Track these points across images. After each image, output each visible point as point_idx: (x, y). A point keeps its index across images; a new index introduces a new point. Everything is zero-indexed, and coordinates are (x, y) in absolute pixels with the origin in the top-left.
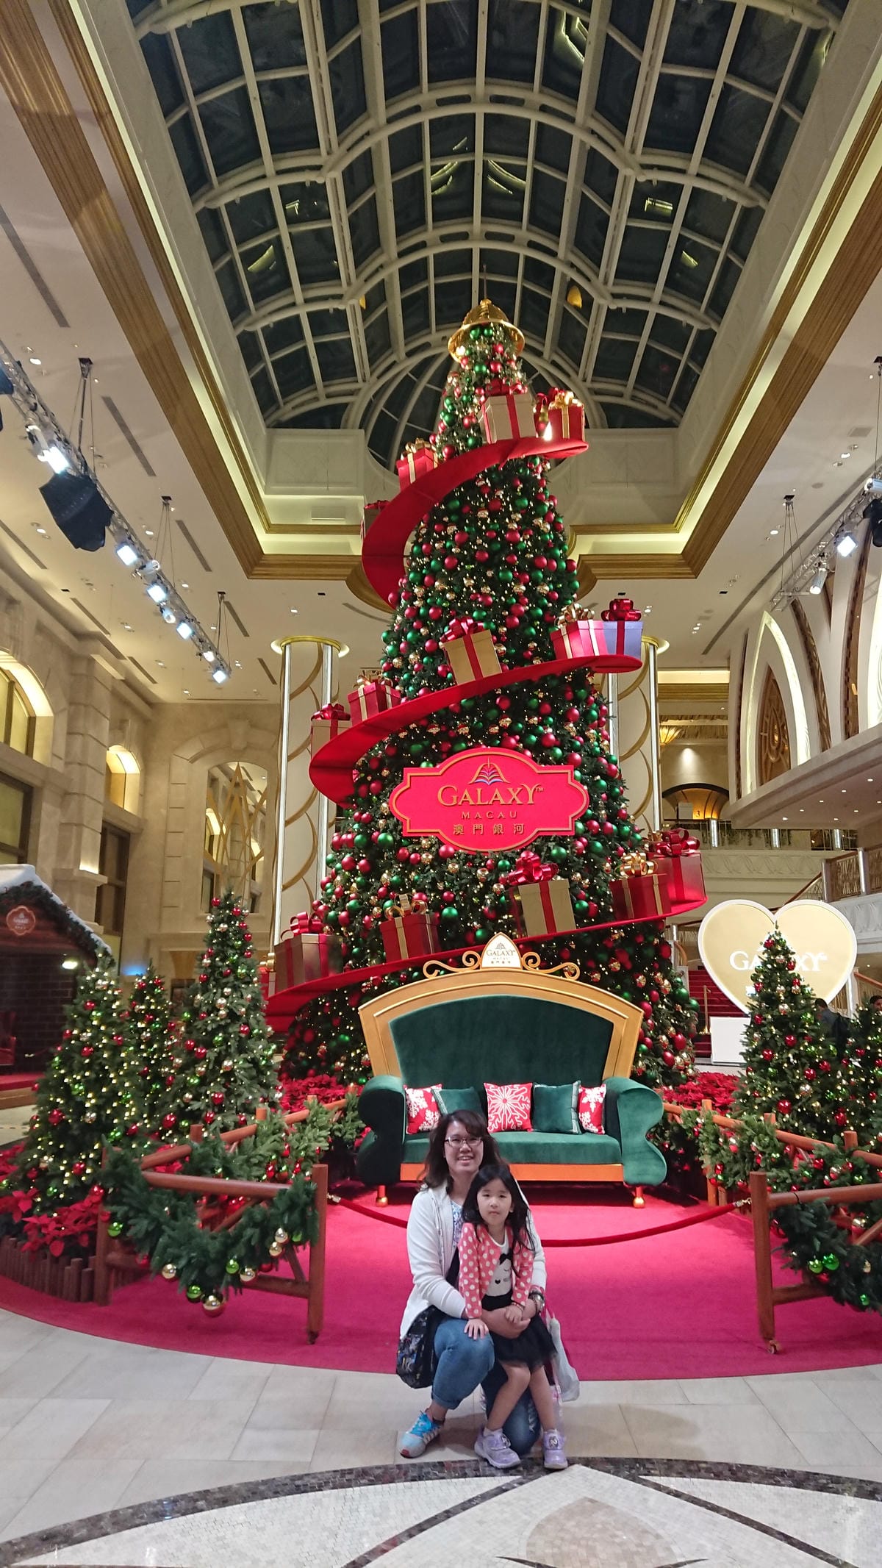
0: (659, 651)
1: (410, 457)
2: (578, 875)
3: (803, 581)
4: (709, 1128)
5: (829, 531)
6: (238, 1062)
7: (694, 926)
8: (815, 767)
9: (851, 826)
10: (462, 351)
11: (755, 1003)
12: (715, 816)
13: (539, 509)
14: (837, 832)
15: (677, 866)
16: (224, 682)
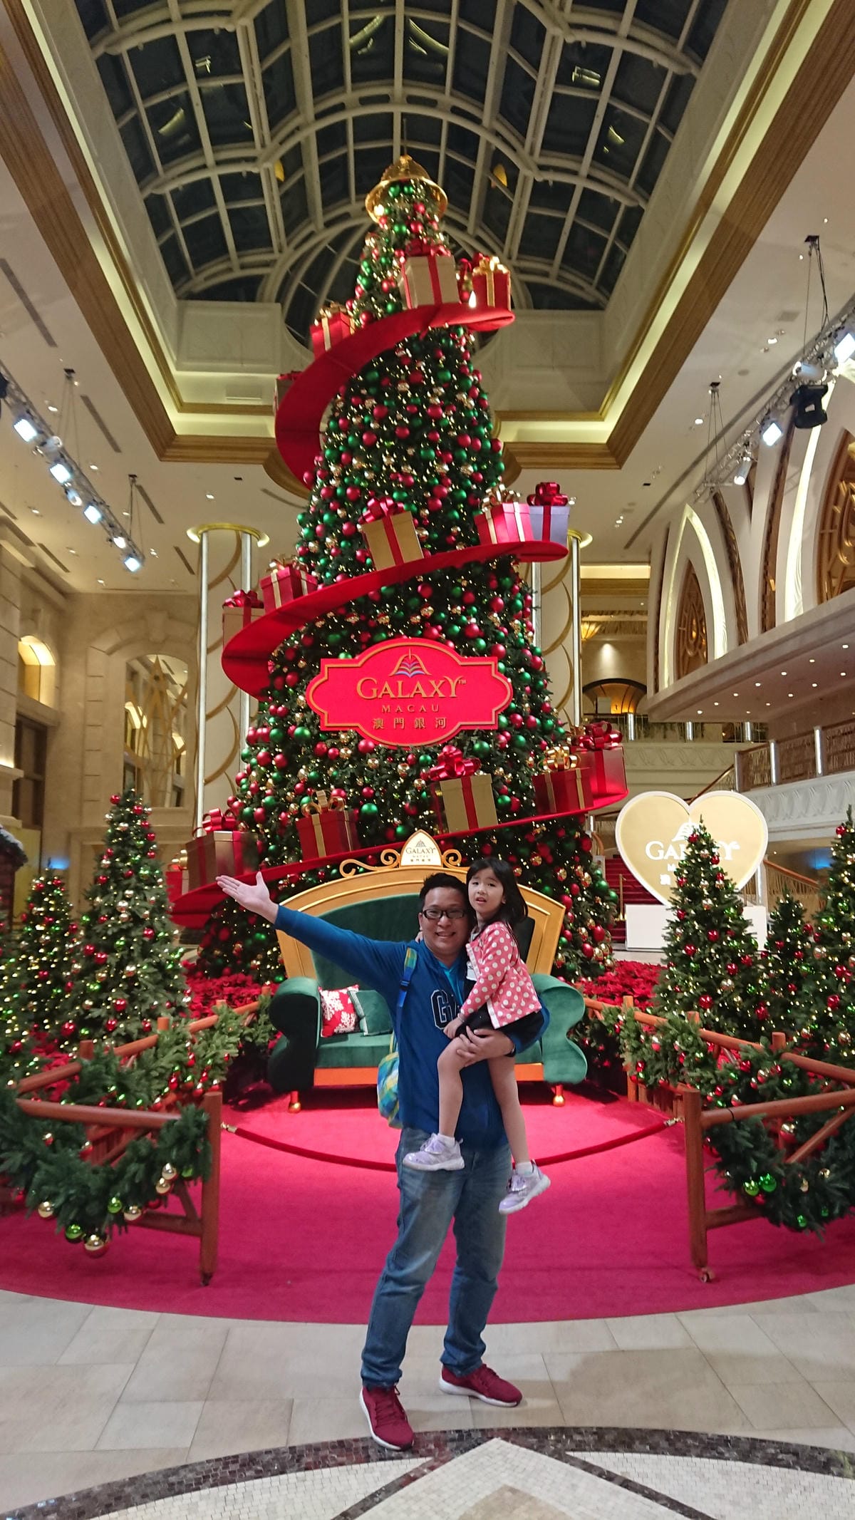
0: (583, 544)
1: (325, 322)
2: (501, 770)
3: (726, 472)
4: (631, 1025)
5: (755, 419)
6: (141, 967)
7: (613, 817)
8: (731, 660)
9: (762, 719)
10: (380, 210)
11: (678, 898)
12: (631, 710)
13: (463, 383)
14: (748, 726)
15: (600, 759)
16: (137, 571)
